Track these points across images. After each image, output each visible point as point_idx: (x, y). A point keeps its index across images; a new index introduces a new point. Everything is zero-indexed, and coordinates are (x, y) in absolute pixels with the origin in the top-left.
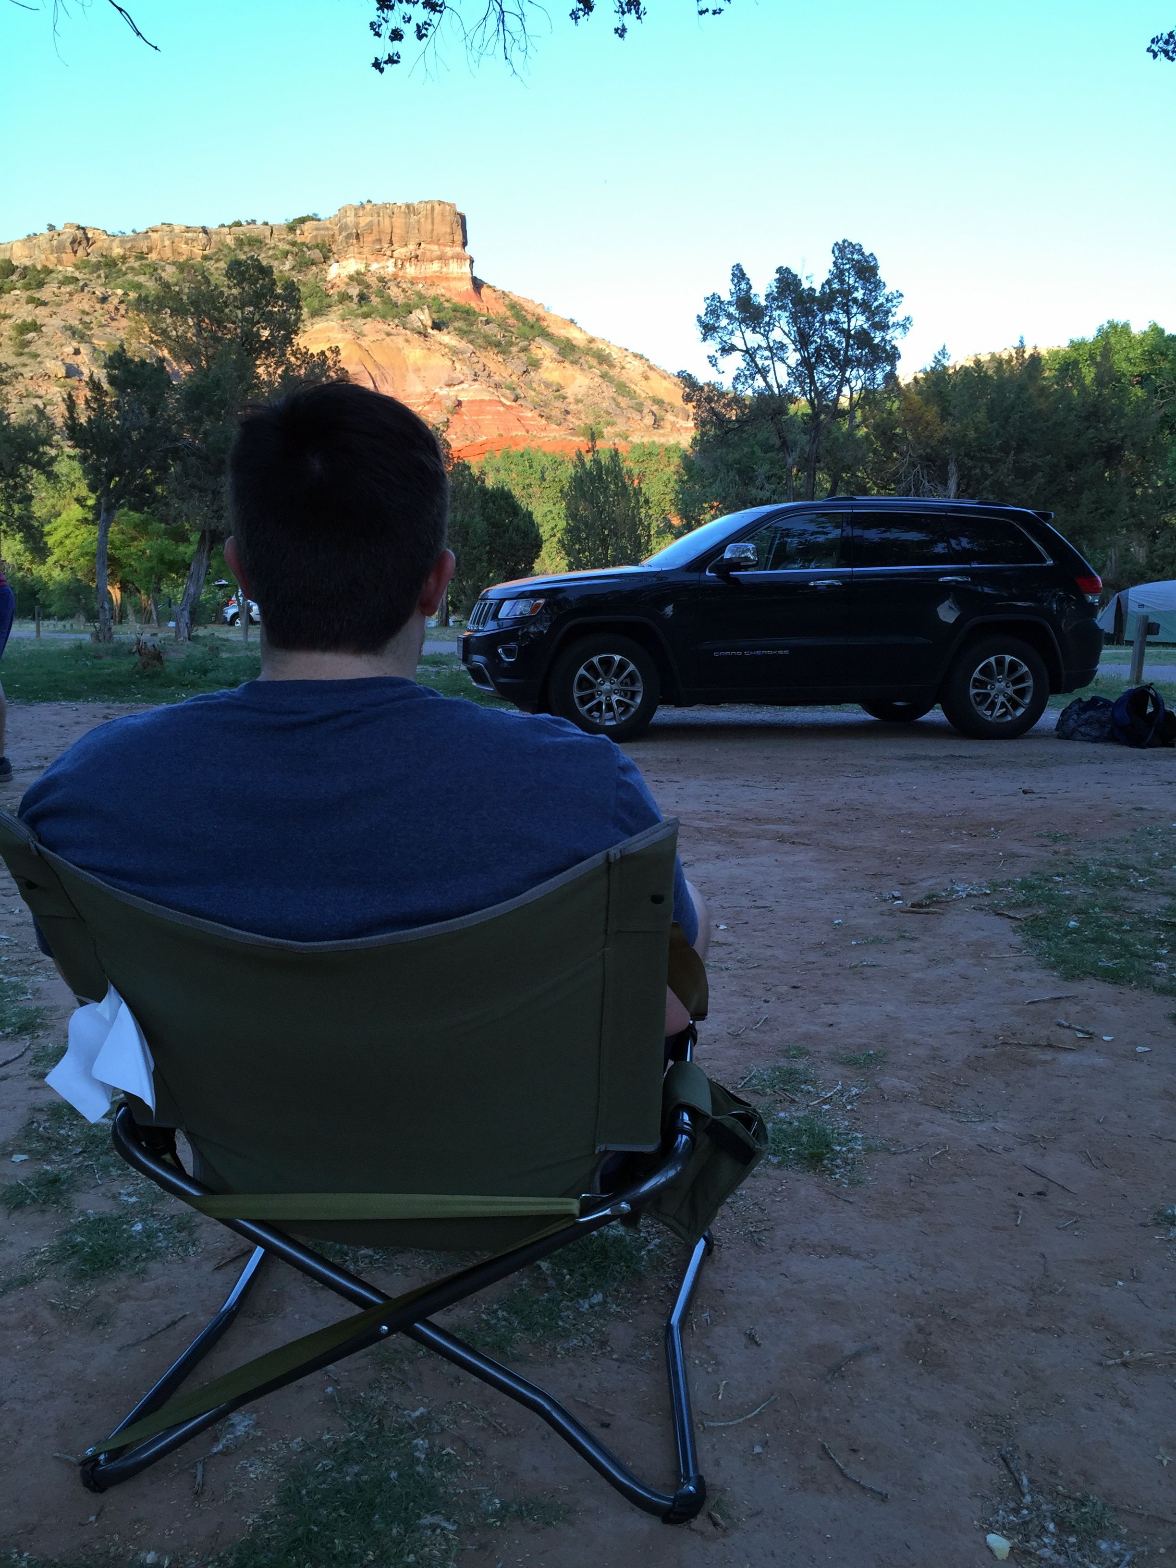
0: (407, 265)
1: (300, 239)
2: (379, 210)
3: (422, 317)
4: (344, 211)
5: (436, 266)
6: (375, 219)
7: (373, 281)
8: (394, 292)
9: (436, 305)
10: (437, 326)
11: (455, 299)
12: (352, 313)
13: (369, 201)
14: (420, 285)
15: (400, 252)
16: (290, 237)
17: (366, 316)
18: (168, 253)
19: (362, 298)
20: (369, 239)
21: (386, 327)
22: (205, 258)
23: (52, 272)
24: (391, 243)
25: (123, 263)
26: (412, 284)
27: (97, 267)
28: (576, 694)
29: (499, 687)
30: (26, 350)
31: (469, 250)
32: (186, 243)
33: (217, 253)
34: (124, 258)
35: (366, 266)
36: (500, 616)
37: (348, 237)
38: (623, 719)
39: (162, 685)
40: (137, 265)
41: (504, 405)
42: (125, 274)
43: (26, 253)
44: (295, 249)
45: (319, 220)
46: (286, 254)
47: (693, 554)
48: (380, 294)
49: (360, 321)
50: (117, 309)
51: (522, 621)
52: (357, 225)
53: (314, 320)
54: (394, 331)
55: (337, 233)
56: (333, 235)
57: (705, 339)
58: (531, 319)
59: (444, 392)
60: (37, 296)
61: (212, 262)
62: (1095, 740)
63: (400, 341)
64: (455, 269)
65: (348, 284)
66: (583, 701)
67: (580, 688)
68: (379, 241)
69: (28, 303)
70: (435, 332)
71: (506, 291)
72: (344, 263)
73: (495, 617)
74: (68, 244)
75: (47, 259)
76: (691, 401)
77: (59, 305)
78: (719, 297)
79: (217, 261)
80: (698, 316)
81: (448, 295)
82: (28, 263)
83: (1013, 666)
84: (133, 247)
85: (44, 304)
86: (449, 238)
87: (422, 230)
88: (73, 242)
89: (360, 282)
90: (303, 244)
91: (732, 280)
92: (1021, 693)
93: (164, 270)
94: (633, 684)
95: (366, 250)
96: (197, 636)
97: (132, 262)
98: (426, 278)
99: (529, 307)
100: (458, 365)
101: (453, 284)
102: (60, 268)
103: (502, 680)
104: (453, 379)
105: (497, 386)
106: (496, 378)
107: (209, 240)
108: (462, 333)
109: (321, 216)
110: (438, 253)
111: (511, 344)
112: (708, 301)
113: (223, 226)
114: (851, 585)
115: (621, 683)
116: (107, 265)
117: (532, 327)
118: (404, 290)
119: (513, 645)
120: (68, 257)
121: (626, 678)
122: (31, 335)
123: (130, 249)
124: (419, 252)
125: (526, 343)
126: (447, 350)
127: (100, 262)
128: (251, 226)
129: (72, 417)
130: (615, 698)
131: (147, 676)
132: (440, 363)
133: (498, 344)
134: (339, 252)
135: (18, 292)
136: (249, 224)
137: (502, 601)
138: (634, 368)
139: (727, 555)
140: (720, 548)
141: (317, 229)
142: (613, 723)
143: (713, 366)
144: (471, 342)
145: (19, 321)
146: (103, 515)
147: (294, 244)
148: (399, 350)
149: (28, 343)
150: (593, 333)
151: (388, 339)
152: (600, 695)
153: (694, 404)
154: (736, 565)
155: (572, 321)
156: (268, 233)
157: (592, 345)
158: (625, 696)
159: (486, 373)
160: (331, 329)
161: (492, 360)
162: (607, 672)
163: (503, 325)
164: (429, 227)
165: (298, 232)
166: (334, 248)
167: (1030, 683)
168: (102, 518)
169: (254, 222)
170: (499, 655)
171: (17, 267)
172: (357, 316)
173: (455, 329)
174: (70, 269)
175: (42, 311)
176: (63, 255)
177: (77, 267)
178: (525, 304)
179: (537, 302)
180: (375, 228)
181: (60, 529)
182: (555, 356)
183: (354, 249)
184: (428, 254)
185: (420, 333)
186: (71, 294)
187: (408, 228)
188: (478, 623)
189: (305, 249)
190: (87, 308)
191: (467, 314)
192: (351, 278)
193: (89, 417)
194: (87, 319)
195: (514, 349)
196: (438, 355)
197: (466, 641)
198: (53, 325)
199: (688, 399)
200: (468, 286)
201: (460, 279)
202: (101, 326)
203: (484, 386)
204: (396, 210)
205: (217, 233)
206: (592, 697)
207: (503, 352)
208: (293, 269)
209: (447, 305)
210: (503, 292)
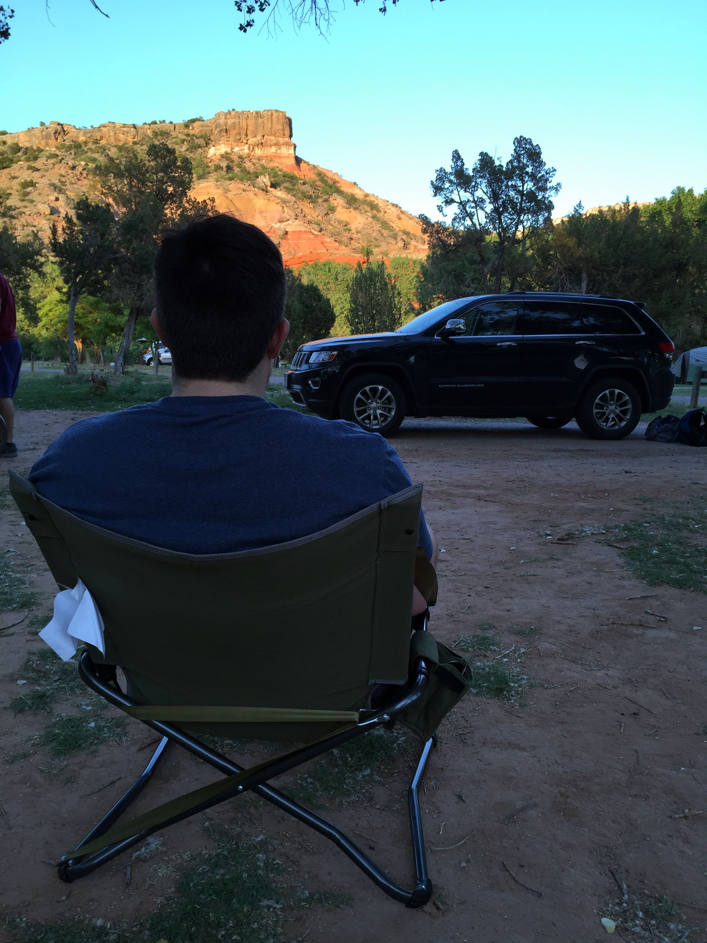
0: (256, 149)
1: (191, 132)
2: (240, 115)
3: (265, 180)
4: (218, 115)
5: (273, 149)
6: (237, 120)
7: (235, 158)
8: (248, 165)
9: (273, 173)
10: (273, 186)
11: (285, 170)
12: (222, 177)
13: (234, 110)
14: (264, 161)
15: (252, 140)
16: (186, 131)
17: (231, 179)
18: (112, 140)
19: (229, 168)
20: (233, 132)
21: (242, 186)
22: (135, 143)
23: (42, 151)
24: (247, 135)
25: (85, 146)
26: (259, 160)
27: (70, 148)
28: (355, 409)
29: (309, 404)
30: (27, 198)
31: (293, 140)
32: (123, 134)
33: (141, 140)
34: (86, 143)
35: (232, 149)
36: (310, 362)
37: (221, 131)
38: (383, 424)
39: (106, 401)
40: (93, 147)
41: (313, 234)
42: (86, 152)
43: (27, 139)
44: (189, 138)
45: (203, 121)
46: (183, 141)
47: (427, 325)
48: (239, 166)
49: (227, 182)
50: (81, 174)
51: (323, 365)
52: (226, 124)
53: (200, 181)
54: (248, 189)
55: (214, 128)
56: (212, 130)
57: (435, 195)
58: (330, 182)
59: (277, 225)
60: (33, 165)
61: (139, 146)
62: (669, 441)
63: (251, 194)
64: (285, 151)
65: (220, 160)
66: (360, 413)
67: (358, 406)
68: (239, 134)
69: (28, 169)
70: (272, 189)
71: (316, 165)
72: (218, 147)
73: (307, 362)
74: (52, 134)
75: (40, 143)
76: (427, 233)
77: (47, 171)
78: (444, 170)
79: (142, 145)
80: (432, 181)
81: (280, 167)
82: (28, 145)
83: (620, 396)
84: (91, 136)
85: (38, 170)
86: (281, 132)
87: (266, 128)
88: (55, 133)
89: (228, 159)
90: (194, 135)
91: (453, 160)
92: (624, 412)
93: (110, 150)
94: (390, 403)
95: (231, 139)
96: (128, 372)
97: (91, 145)
98: (267, 156)
99: (329, 175)
100: (286, 210)
101: (283, 160)
102: (47, 148)
103: (311, 400)
104: (283, 218)
105: (309, 222)
106: (309, 218)
107: (137, 132)
108: (288, 190)
109: (205, 118)
110: (275, 141)
111: (318, 197)
112: (438, 172)
113: (145, 124)
114: (522, 345)
115: (383, 403)
116: (76, 147)
117: (331, 187)
118: (254, 164)
119: (317, 379)
120: (52, 142)
121: (385, 400)
122: (29, 189)
123: (89, 137)
124: (263, 141)
125: (327, 196)
126: (279, 200)
127: (71, 145)
128: (162, 124)
129: (54, 239)
130: (379, 412)
131: (98, 395)
132: (275, 208)
133: (310, 197)
134: (215, 140)
135: (22, 163)
136: (161, 123)
137: (311, 352)
138: (392, 212)
139: (448, 326)
140: (443, 322)
141: (202, 126)
142: (378, 427)
143: (440, 211)
144: (294, 196)
145: (23, 181)
146: (72, 298)
147: (188, 135)
148: (251, 200)
149: (27, 194)
150: (367, 191)
151: (244, 193)
152: (370, 410)
153: (428, 234)
154: (454, 332)
155: (355, 184)
156: (172, 128)
157: (367, 198)
158: (385, 411)
159: (303, 214)
160: (210, 187)
161: (306, 207)
162: (374, 396)
163: (313, 186)
164: (270, 126)
165: (191, 128)
166: (212, 138)
167: (630, 406)
168: (71, 299)
169: (164, 121)
170: (309, 385)
171: (22, 148)
172: (225, 179)
173: (285, 188)
174: (53, 149)
175: (36, 174)
176: (49, 140)
177: (57, 148)
178: (327, 173)
179: (334, 172)
180: (237, 126)
181: (46, 306)
182: (344, 204)
183: (224, 139)
184: (269, 142)
185: (263, 190)
186: (54, 164)
187: (257, 126)
188: (297, 366)
189: (195, 138)
190: (63, 173)
191: (292, 179)
192: (222, 156)
193: (65, 239)
194: (63, 179)
195: (320, 200)
196: (274, 203)
197: (290, 376)
198: (43, 183)
199: (424, 231)
200: (293, 161)
201: (288, 157)
202: (72, 184)
203: (301, 223)
204: (250, 115)
205: (142, 128)
206: (365, 411)
207: (313, 202)
208: (187, 150)
209: (279, 173)
210: (314, 166)
